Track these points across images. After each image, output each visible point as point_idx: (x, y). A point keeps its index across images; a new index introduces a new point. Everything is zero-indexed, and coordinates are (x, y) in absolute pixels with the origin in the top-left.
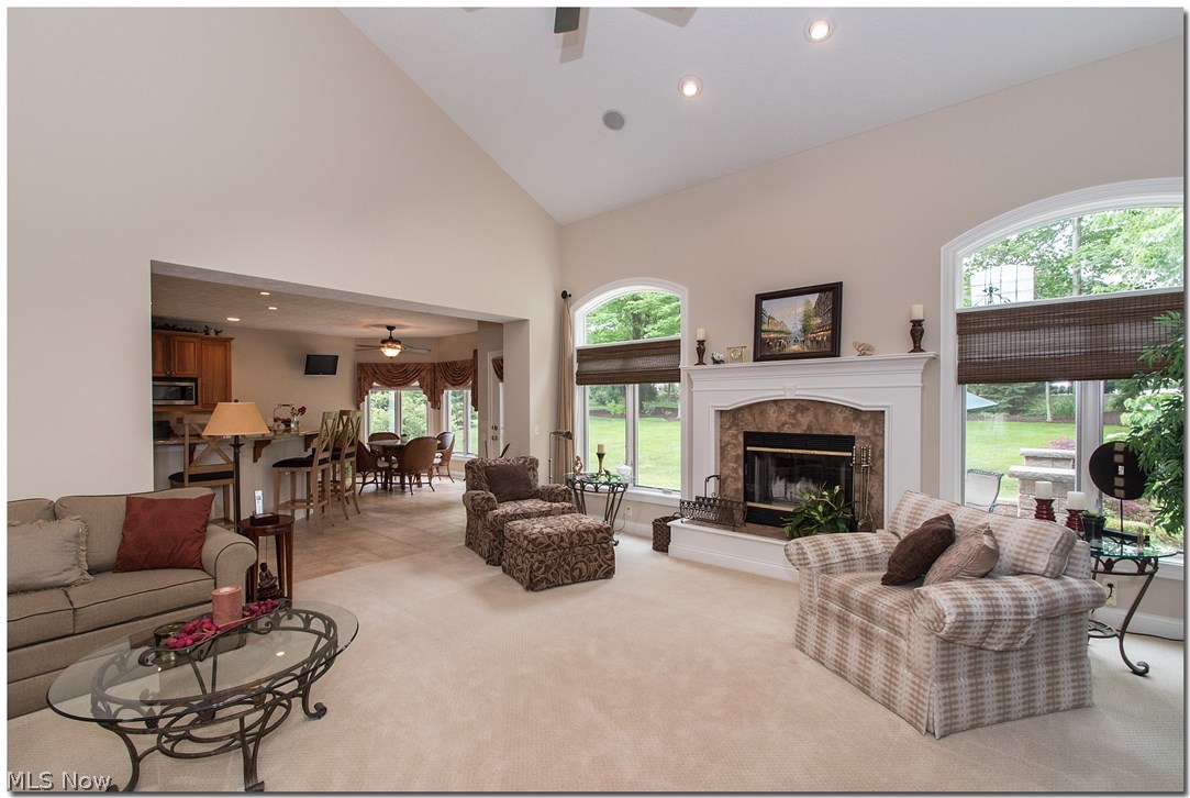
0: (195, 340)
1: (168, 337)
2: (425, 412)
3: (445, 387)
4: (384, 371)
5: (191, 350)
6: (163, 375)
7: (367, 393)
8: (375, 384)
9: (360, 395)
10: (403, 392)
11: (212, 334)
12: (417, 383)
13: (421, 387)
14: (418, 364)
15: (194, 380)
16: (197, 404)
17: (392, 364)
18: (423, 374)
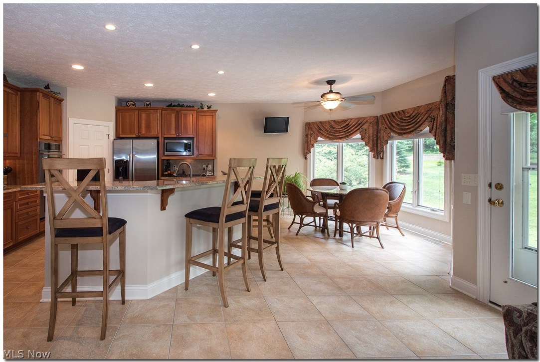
0: (192, 112)
1: (178, 113)
2: (366, 163)
3: (390, 138)
4: (328, 127)
5: (191, 119)
6: (175, 136)
7: (313, 146)
8: (319, 138)
9: (306, 148)
10: (344, 144)
11: (206, 108)
12: (358, 136)
13: (362, 139)
14: (359, 119)
15: (192, 139)
16: (193, 154)
17: (334, 121)
18: (365, 127)
